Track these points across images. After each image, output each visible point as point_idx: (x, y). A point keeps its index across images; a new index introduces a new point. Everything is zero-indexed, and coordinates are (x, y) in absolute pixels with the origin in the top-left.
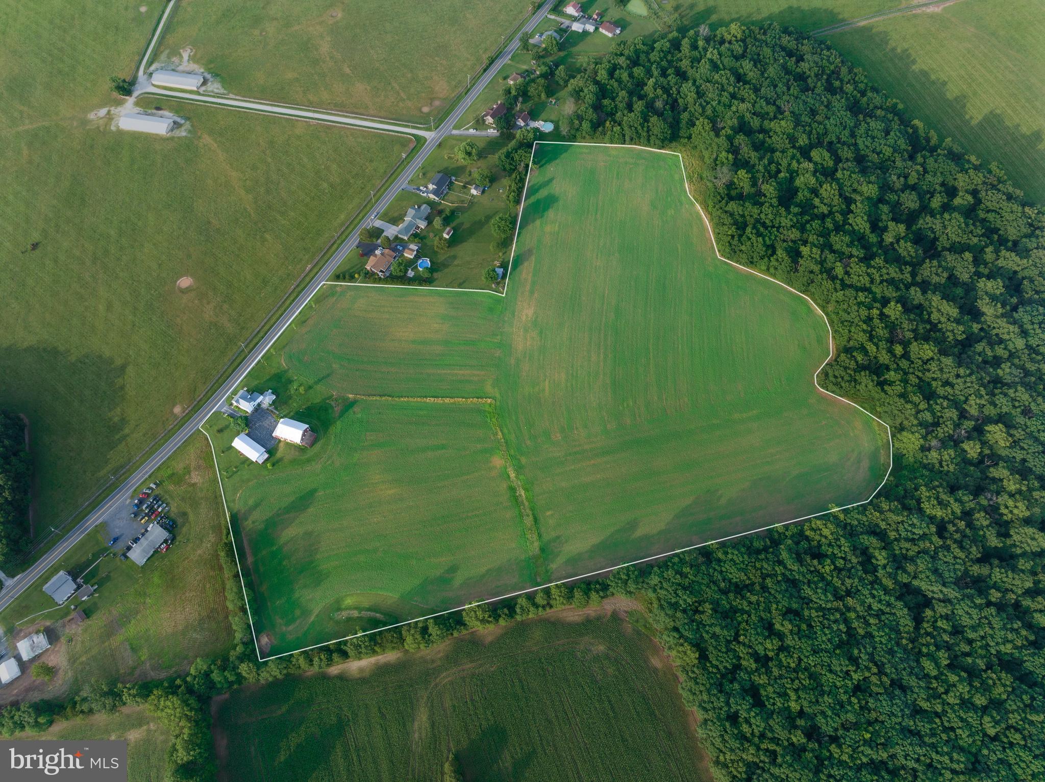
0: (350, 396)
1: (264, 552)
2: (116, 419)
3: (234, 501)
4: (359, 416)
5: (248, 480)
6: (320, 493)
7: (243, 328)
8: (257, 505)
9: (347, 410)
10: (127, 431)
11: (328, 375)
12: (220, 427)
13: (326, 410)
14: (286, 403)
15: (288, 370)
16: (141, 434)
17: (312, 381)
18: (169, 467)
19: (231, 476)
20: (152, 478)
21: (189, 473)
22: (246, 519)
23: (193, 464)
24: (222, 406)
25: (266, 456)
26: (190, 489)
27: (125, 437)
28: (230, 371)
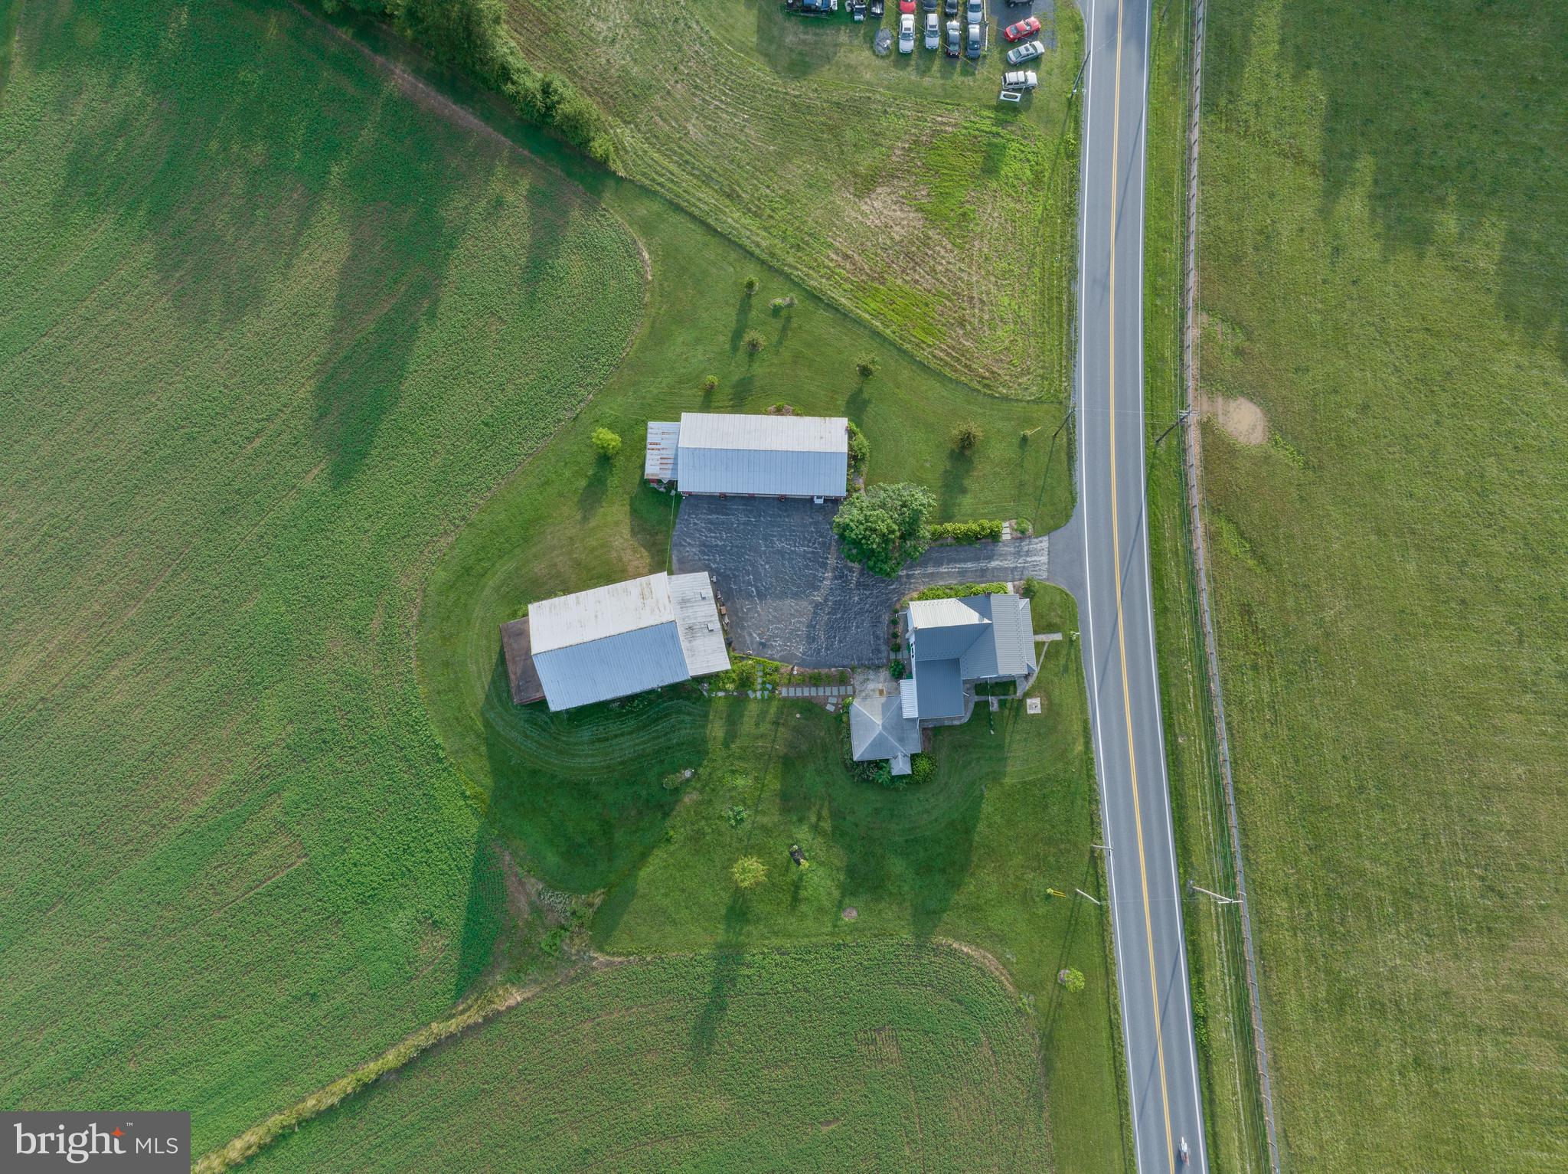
0: (516, 997)
1: (368, 135)
2: (1449, 223)
3: (647, 228)
4: (399, 922)
5: (658, 337)
6: (314, 477)
7: (1341, 1001)
8: (537, 268)
9: (474, 910)
10: (1354, 205)
11: (704, 1033)
12: (982, 467)
13: (573, 852)
14: (789, 763)
15: (922, 937)
16: (1286, 230)
17: (754, 954)
18: (1037, 181)
19: (745, 307)
20: (1057, 107)
21: (931, 217)
22: (533, 196)
23: (946, 256)
24: (1067, 560)
25: (653, 468)
26: (865, 163)
27: (1335, 183)
28: (1192, 745)
